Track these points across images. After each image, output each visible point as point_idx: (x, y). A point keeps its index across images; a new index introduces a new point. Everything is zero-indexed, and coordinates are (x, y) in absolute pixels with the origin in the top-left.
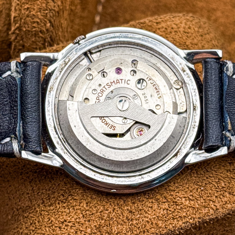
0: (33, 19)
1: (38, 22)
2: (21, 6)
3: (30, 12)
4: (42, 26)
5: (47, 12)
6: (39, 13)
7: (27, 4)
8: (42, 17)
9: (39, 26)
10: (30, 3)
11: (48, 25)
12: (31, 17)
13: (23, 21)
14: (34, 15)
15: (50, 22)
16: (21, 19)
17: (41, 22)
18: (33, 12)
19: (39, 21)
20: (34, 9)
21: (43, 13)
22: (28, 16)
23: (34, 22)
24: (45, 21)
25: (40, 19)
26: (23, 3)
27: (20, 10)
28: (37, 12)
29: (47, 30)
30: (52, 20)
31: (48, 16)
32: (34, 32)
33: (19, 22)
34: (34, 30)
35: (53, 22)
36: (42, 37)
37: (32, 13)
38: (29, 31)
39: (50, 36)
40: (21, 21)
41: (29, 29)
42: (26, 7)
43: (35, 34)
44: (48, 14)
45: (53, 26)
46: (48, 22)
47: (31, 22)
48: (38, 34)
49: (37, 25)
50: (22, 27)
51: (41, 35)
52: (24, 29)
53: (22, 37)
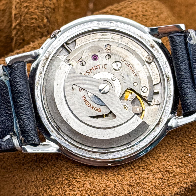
0: (32, 16)
1: (36, 19)
2: (21, 4)
3: (29, 9)
4: (40, 22)
5: (43, 9)
6: (37, 11)
7: (26, 2)
8: (40, 14)
9: (37, 22)
10: (28, 2)
11: (45, 20)
12: (30, 14)
13: (23, 17)
14: (32, 12)
15: (47, 18)
16: (21, 16)
17: (39, 18)
18: (32, 10)
19: (37, 17)
20: (32, 7)
21: (41, 10)
22: (27, 13)
23: (33, 19)
24: (42, 17)
25: (37, 15)
26: (23, 2)
27: (20, 8)
28: (35, 9)
29: (44, 25)
30: (49, 16)
31: (45, 13)
32: (33, 27)
33: (19, 19)
34: (33, 25)
35: (49, 18)
36: (40, 32)
37: (30, 10)
38: (28, 26)
39: (47, 31)
40: (21, 18)
41: (28, 25)
42: (25, 5)
43: (34, 29)
44: (45, 11)
45: (49, 22)
46: (45, 18)
47: (30, 19)
48: (37, 29)
49: (35, 21)
50: (22, 22)
51: (39, 30)
52: (24, 25)
53: (22, 32)
